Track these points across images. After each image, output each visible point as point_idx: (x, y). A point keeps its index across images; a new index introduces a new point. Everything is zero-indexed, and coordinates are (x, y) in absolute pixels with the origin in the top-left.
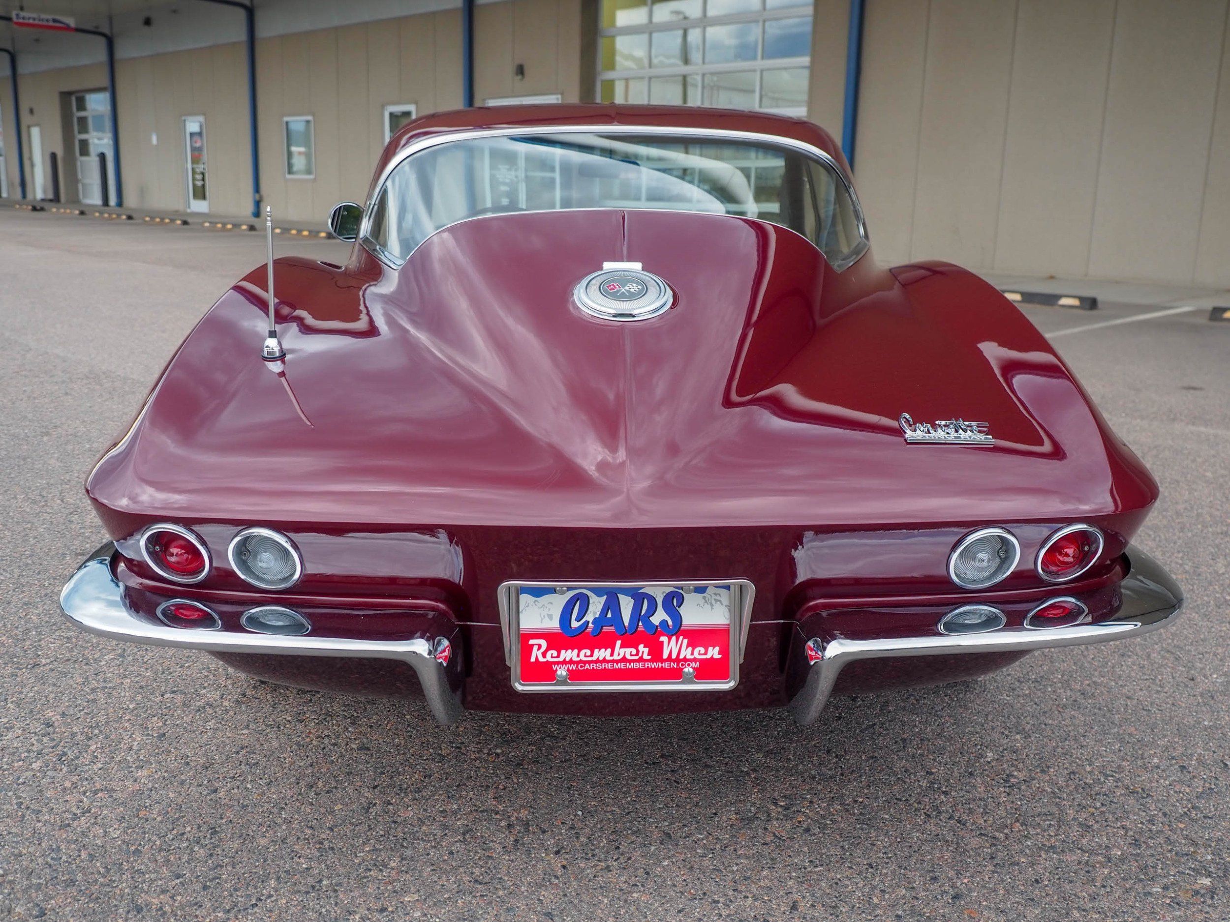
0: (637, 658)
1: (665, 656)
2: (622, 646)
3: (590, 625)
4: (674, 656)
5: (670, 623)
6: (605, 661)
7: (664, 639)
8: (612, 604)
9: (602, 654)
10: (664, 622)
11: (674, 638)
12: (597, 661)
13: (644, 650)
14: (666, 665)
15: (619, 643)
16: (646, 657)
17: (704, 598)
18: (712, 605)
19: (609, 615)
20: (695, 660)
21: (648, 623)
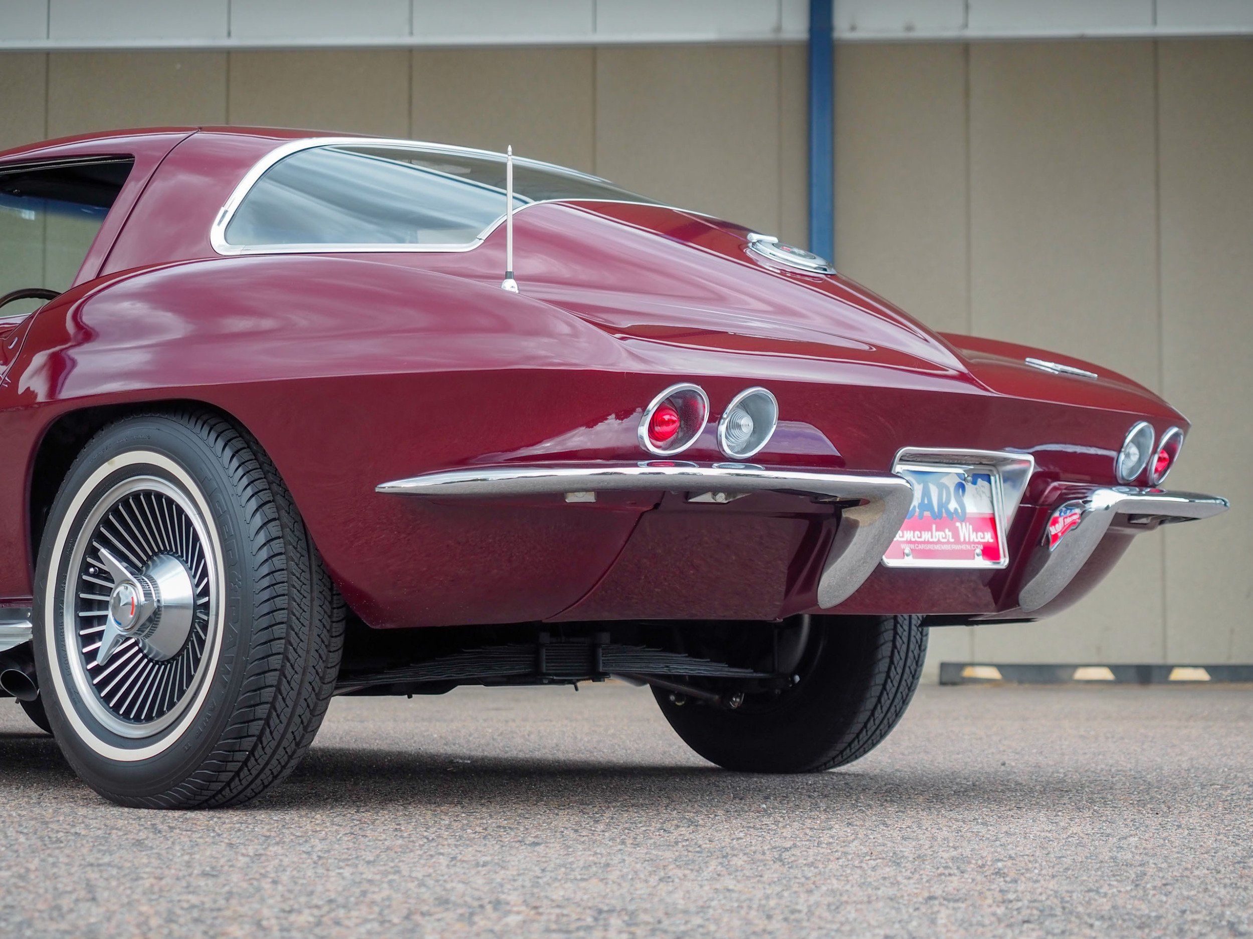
0: (945, 540)
1: (962, 540)
2: (937, 530)
3: (917, 510)
4: (967, 540)
5: (960, 511)
6: (928, 542)
7: (958, 524)
8: (926, 493)
9: (926, 536)
10: (956, 509)
11: (964, 524)
12: (924, 542)
13: (949, 533)
14: (963, 547)
15: (934, 527)
16: (952, 540)
17: (976, 489)
18: (981, 497)
19: (926, 502)
20: (979, 543)
21: (948, 511)
